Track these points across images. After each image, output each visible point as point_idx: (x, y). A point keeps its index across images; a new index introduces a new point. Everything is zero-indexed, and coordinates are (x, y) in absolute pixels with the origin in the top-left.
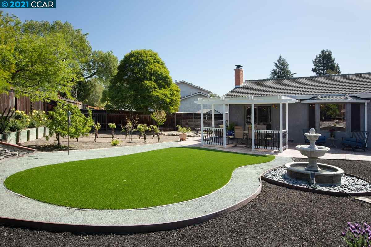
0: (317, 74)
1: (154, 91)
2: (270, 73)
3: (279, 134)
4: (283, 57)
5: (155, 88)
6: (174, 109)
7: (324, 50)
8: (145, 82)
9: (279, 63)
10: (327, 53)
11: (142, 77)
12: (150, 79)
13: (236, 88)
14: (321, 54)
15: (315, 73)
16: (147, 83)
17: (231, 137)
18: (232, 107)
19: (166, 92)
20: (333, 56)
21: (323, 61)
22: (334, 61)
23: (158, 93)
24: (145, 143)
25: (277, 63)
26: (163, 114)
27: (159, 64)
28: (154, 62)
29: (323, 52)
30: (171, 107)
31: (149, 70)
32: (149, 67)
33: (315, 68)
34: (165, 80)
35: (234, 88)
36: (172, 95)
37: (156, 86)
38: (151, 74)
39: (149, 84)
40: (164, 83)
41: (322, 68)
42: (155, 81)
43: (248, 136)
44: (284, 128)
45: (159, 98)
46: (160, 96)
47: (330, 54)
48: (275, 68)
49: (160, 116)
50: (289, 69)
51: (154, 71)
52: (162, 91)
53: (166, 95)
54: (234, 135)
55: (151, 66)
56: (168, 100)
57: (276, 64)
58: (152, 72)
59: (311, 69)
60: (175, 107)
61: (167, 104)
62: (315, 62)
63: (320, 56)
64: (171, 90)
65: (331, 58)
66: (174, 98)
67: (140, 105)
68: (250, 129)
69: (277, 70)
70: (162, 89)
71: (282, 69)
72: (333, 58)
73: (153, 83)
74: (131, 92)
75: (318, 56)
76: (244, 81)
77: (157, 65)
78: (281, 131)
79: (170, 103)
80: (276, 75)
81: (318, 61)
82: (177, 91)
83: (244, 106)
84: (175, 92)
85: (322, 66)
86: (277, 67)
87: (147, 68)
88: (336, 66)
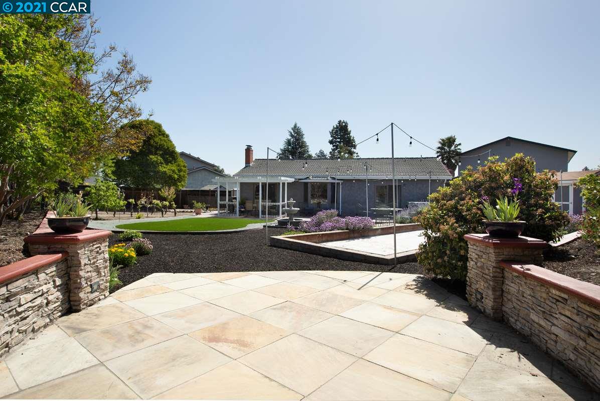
0: (334, 146)
1: (160, 167)
2: (284, 143)
3: (279, 205)
4: (298, 125)
5: (162, 163)
6: (183, 186)
7: (340, 121)
8: (151, 157)
9: (294, 131)
10: (344, 124)
11: (147, 151)
12: (156, 154)
13: (246, 167)
14: (338, 125)
15: (332, 145)
16: (153, 158)
17: (242, 210)
18: (242, 185)
19: (173, 168)
20: (349, 128)
21: (340, 132)
22: (350, 133)
23: (165, 169)
24: (163, 217)
25: (292, 131)
26: (173, 190)
27: (164, 137)
28: (159, 135)
29: (340, 122)
30: (179, 184)
31: (155, 144)
32: (154, 140)
33: (332, 140)
34: (172, 155)
35: (245, 166)
36: (180, 171)
37: (162, 161)
38: (157, 149)
39: (155, 159)
40: (171, 159)
41: (339, 140)
42: (162, 156)
43: (257, 208)
44: (283, 201)
45: (167, 174)
46: (168, 172)
47: (346, 126)
48: (290, 138)
49: (169, 192)
50: (305, 140)
51: (160, 145)
52: (170, 166)
53: (174, 171)
54: (245, 208)
55: (156, 139)
56: (176, 176)
57: (291, 133)
58: (158, 147)
59: (328, 141)
60: (183, 183)
61: (175, 181)
62: (331, 133)
63: (337, 127)
64: (179, 166)
65: (347, 130)
66: (182, 173)
67: (146, 181)
68: (258, 203)
69: (292, 140)
70: (169, 164)
71: (297, 140)
72: (349, 130)
73: (159, 158)
74: (135, 167)
75: (335, 127)
76: (254, 160)
77: (163, 138)
78: (281, 203)
79: (178, 179)
80: (290, 146)
81: (335, 133)
82: (184, 166)
83: (254, 184)
84: (182, 168)
85: (339, 138)
86: (292, 136)
87: (152, 141)
88: (352, 138)
